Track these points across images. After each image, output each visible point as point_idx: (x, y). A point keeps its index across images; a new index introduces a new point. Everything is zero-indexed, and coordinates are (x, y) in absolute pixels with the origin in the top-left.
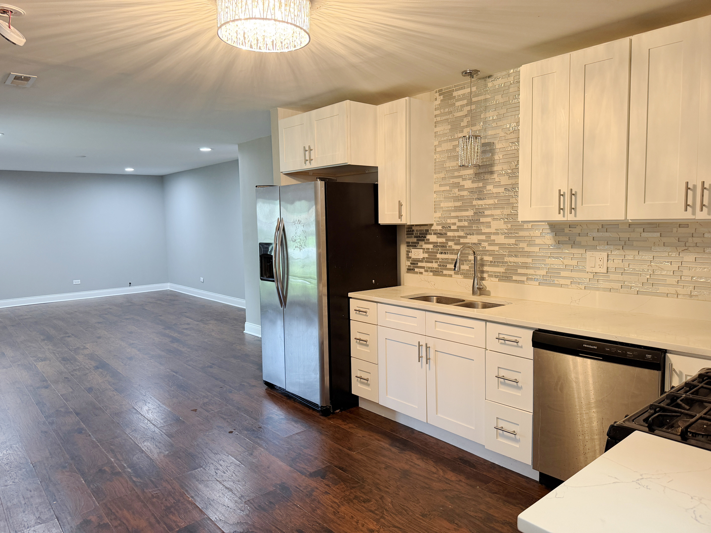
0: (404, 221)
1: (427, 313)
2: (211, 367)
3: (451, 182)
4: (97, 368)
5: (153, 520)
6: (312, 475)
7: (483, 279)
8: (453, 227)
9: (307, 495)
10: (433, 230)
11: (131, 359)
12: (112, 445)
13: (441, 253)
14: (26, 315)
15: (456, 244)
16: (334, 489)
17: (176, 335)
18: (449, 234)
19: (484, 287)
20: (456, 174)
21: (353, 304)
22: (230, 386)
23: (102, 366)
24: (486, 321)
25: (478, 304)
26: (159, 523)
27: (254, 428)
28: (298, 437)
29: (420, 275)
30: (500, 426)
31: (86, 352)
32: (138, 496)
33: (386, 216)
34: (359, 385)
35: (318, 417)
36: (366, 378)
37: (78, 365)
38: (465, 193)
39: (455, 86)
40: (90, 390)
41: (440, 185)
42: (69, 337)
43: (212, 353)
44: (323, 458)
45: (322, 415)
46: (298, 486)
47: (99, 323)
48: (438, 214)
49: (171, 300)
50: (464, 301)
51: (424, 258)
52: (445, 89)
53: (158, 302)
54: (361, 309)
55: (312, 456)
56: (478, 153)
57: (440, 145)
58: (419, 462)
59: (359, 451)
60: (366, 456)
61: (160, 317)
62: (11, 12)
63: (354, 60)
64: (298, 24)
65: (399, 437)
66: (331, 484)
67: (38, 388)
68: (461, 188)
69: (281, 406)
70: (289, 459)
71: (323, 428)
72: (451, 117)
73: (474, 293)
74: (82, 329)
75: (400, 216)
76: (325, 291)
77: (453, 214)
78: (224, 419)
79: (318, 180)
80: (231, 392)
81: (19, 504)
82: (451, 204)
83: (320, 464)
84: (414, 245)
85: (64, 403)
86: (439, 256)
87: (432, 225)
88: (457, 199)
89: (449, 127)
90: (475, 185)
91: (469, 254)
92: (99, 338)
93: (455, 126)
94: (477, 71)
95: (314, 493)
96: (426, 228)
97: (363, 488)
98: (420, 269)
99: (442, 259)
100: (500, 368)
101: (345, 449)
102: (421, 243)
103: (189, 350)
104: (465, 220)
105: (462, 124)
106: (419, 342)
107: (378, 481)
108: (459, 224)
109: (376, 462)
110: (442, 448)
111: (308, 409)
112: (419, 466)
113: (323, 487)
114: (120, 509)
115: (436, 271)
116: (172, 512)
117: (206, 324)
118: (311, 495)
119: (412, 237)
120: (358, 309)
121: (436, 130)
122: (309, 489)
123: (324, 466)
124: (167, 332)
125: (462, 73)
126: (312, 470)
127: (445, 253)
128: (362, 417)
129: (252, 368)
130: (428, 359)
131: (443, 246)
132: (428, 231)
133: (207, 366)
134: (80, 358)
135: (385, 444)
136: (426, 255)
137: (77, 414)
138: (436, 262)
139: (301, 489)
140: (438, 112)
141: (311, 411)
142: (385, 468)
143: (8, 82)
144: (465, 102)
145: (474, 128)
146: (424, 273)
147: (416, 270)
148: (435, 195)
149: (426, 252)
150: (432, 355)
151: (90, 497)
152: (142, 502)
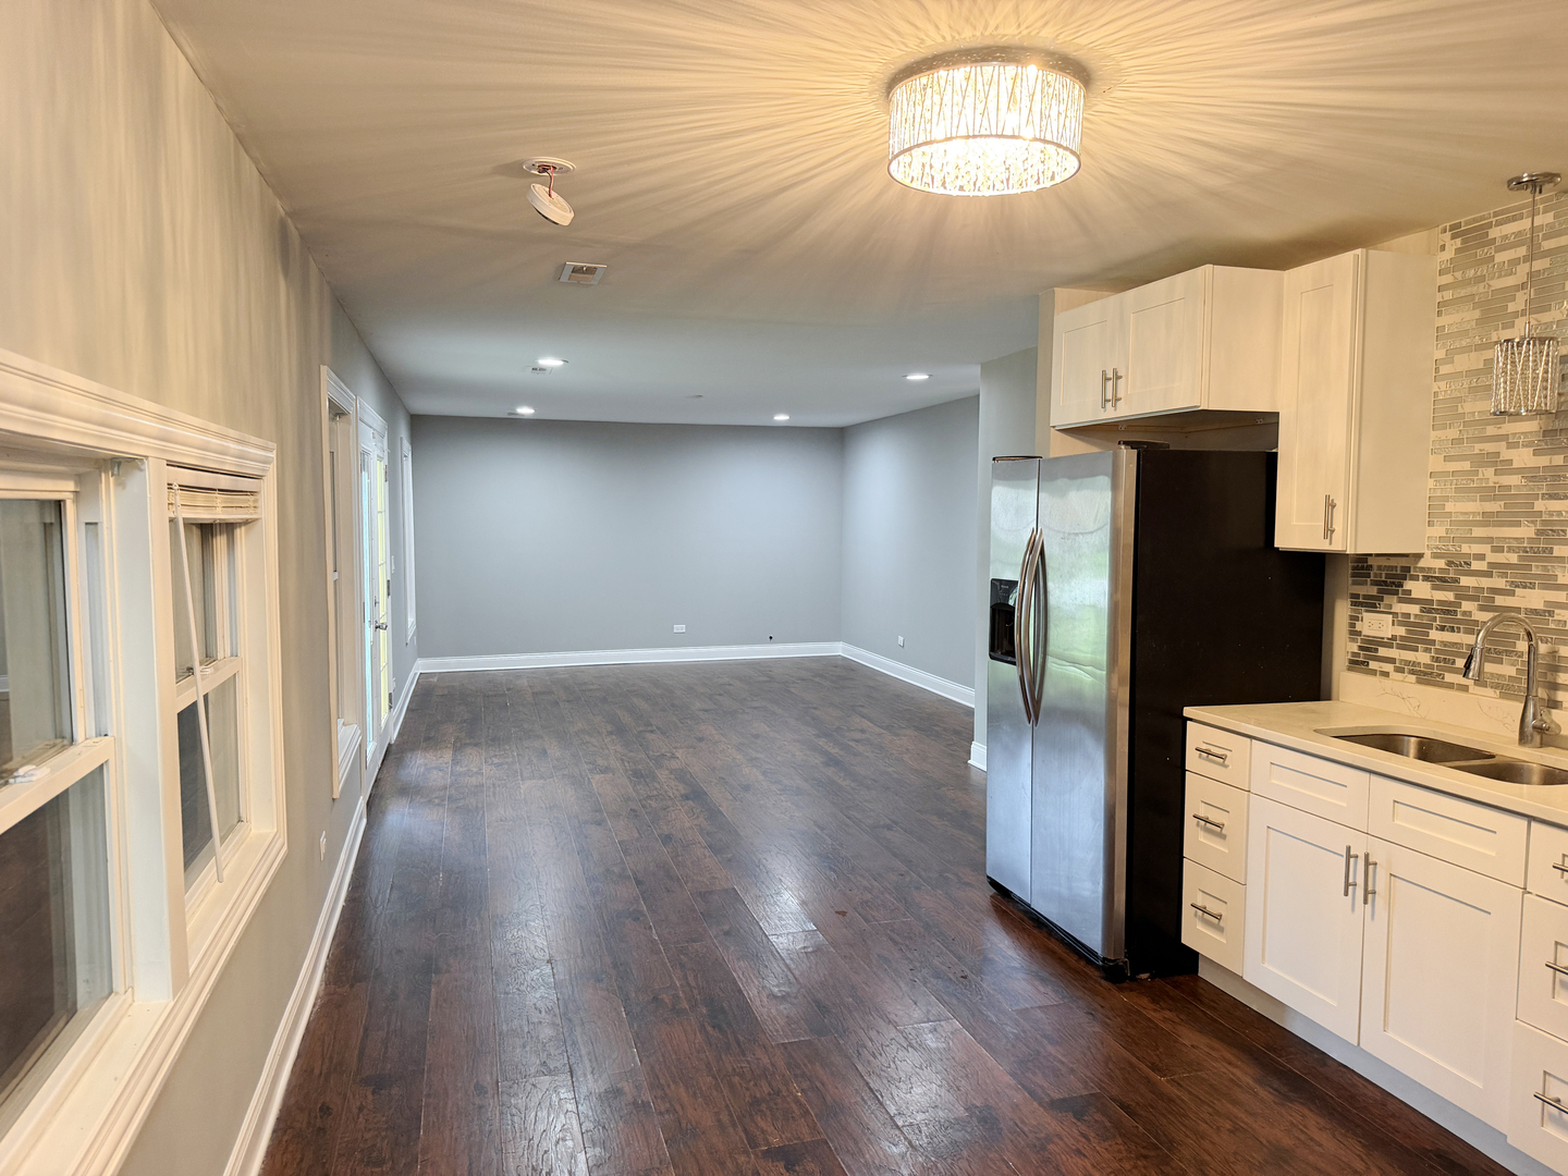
0: (1336, 545)
1: (1374, 777)
2: (889, 828)
3: (1477, 451)
4: (686, 797)
5: (725, 1118)
6: (1055, 1105)
7: (1554, 704)
8: (1476, 565)
9: (1035, 1146)
10: (1422, 569)
11: (746, 788)
12: (684, 954)
13: (1442, 629)
14: (593, 684)
15: (1482, 608)
16: (1098, 1148)
17: (835, 751)
18: (1465, 581)
19: (1553, 726)
20: (1491, 430)
21: (1195, 736)
22: (920, 876)
23: (696, 795)
24: (1531, 818)
25: (1530, 770)
26: (734, 1126)
27: (951, 975)
28: (1040, 1015)
29: (1383, 679)
30: (1552, 1093)
31: (674, 764)
32: (708, 1065)
33: (1295, 530)
34: (1200, 927)
35: (1096, 981)
36: (1215, 912)
37: (656, 789)
38: (1514, 480)
39: (1496, 214)
40: (667, 839)
41: (1446, 459)
42: (652, 732)
43: (897, 798)
44: (1089, 1074)
45: (1106, 979)
46: (1018, 1122)
47: (706, 711)
48: (1439, 531)
49: (840, 677)
50: (1492, 756)
51: (1394, 638)
52: (1467, 223)
53: (817, 680)
54: (1214, 750)
55: (1063, 1063)
56: (1545, 380)
57: (1449, 359)
58: (1324, 1138)
59: (1176, 1077)
60: (1190, 1093)
61: (813, 711)
62: (554, 168)
63: (1212, 181)
64: (1049, 138)
65: (1284, 1066)
66: (1093, 1135)
67: (586, 822)
68: (1504, 467)
69: (1018, 939)
70: (1012, 1059)
71: (1102, 1007)
72: (1481, 290)
73: (1523, 738)
74: (675, 719)
75: (1329, 531)
76: (1124, 695)
77: (1478, 532)
78: (896, 943)
79: (1123, 447)
80: (917, 888)
81: (519, 1030)
82: (1474, 507)
83: (1080, 1085)
84: (1371, 604)
85: (621, 858)
86: (1434, 635)
87: (1420, 556)
88: (1489, 494)
89: (1477, 314)
90: (1543, 461)
91: (1517, 637)
92: (701, 740)
93: (1493, 311)
94: (1550, 177)
95: (1051, 1147)
96: (1403, 562)
97: (1168, 1164)
98: (1381, 664)
99: (1444, 644)
100: (1561, 944)
101: (1143, 1066)
102: (1388, 599)
103: (853, 785)
104: (1510, 550)
105: (1512, 307)
106: (1349, 849)
107: (1208, 1158)
108: (1492, 557)
109: (1210, 1110)
110: (1393, 1116)
111: (1076, 957)
112: (1320, 1145)
113: (1074, 1138)
114: (674, 1082)
115: (1425, 674)
116: (762, 1111)
117: (897, 735)
118: (1043, 1148)
119: (1365, 583)
120: (1204, 747)
121: (1440, 321)
122: (1043, 1135)
123: (1085, 1093)
124: (822, 742)
125: (1510, 182)
126: (1057, 1096)
127: (1452, 630)
128: (1202, 1002)
129: (971, 845)
130: (1368, 893)
131: (1448, 610)
132: (1407, 569)
133: (882, 823)
134: (662, 775)
135: (1244, 1074)
136: (1401, 631)
137: (639, 883)
138: (1427, 650)
139: (1026, 1129)
140: (1447, 279)
141: (1083, 963)
142: (1230, 1131)
143: (564, 279)
144: (1522, 251)
145: (1546, 317)
146: (1394, 675)
147: (1373, 665)
148: (1431, 483)
149: (1401, 624)
150: (1381, 883)
151: (631, 1047)
152: (714, 1077)
